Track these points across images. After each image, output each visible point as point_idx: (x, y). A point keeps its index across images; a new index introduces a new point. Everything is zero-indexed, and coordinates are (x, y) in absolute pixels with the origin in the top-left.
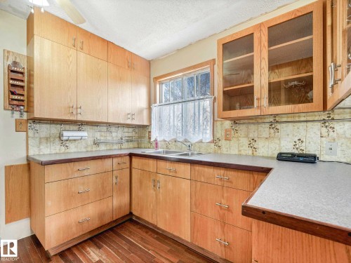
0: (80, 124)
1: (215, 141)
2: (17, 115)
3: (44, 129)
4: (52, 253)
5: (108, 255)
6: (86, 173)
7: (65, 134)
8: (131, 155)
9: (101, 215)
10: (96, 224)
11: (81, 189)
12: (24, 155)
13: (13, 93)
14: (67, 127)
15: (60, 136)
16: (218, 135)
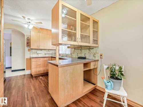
0: (41, 50)
1: (71, 54)
2: (28, 48)
3: (33, 51)
4: (33, 76)
5: (43, 78)
6: (40, 60)
7: (38, 52)
8: (52, 57)
9: (44, 71)
10: (43, 72)
11: (39, 64)
12: (29, 56)
13: (27, 44)
14: (38, 50)
15: (37, 52)
16: (72, 52)
